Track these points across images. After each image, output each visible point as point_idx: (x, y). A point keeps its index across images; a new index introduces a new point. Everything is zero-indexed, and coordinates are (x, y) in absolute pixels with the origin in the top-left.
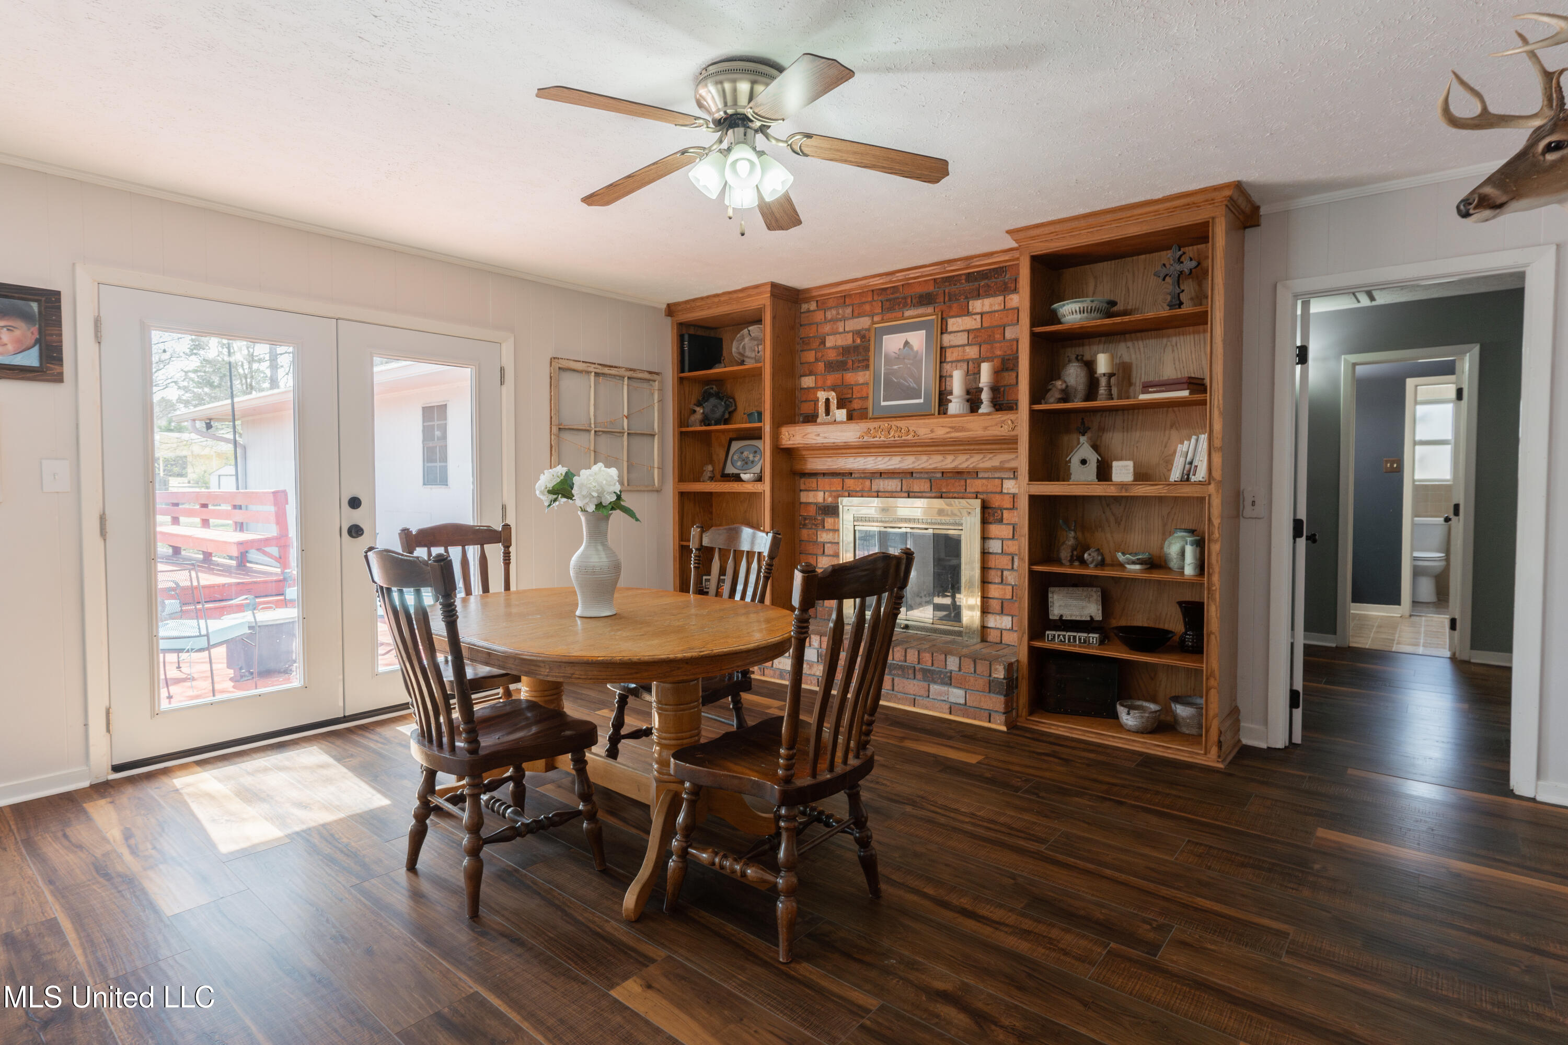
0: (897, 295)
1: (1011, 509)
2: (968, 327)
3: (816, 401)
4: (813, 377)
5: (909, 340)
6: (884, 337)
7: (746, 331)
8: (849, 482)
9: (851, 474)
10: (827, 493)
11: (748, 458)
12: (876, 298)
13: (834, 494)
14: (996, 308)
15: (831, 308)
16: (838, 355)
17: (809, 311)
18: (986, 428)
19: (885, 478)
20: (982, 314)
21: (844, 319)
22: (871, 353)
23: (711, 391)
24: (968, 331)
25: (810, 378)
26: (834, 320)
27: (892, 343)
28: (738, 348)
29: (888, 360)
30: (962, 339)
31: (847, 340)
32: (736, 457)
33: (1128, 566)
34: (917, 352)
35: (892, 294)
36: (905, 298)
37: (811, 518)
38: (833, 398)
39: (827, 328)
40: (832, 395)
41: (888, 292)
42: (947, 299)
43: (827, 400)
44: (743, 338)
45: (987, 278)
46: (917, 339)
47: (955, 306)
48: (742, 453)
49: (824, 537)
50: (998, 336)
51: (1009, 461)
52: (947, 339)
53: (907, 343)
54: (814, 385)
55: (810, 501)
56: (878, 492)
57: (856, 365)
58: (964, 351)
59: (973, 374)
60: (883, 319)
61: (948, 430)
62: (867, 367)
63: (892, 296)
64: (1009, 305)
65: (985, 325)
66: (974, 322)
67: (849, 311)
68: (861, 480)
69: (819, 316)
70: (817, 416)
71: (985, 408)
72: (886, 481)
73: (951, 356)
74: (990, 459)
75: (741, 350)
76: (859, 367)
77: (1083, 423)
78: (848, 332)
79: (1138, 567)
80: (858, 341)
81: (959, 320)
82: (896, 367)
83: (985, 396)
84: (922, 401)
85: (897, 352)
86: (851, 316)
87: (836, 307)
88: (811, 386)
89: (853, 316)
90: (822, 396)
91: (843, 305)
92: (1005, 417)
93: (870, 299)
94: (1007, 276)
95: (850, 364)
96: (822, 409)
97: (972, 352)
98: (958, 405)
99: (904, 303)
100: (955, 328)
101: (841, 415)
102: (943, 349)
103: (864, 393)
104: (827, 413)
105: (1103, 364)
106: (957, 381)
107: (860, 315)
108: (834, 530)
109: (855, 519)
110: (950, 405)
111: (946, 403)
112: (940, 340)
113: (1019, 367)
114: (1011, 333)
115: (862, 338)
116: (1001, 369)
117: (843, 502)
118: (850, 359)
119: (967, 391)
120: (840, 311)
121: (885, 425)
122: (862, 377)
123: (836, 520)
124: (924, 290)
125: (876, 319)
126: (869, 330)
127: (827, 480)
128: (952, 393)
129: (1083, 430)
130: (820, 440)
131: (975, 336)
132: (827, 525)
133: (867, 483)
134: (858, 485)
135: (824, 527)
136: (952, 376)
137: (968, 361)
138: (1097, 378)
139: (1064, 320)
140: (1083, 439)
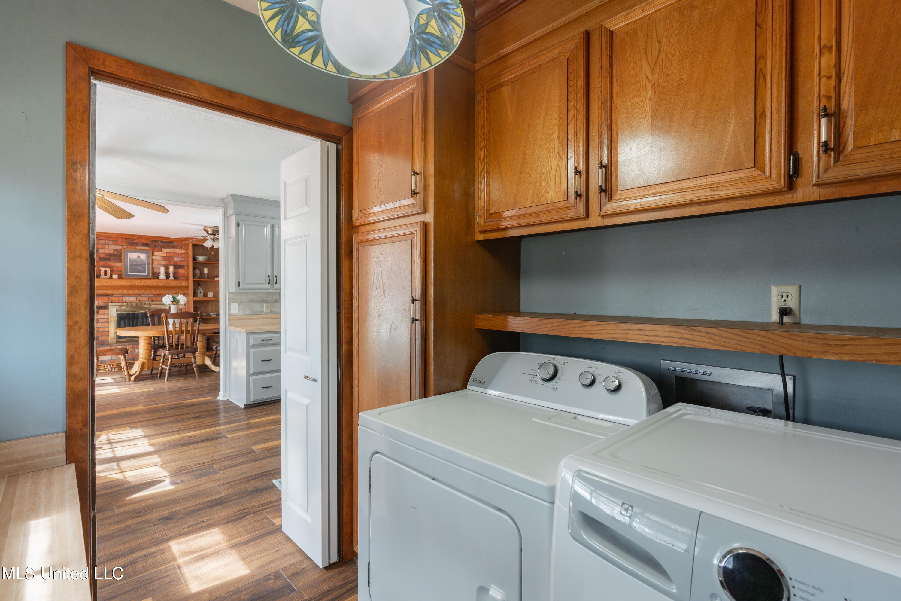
0: (134, 242)
2: (162, 255)
3: (100, 270)
5: (140, 256)
6: (129, 253)
8: (112, 298)
9: (113, 295)
12: (124, 240)
13: (105, 302)
14: (171, 252)
15: (101, 240)
16: (106, 256)
18: (176, 284)
19: (129, 296)
20: (166, 252)
21: (108, 244)
22: (123, 257)
26: (104, 244)
27: (132, 256)
29: (130, 260)
30: (160, 258)
31: (111, 252)
33: (212, 316)
34: (143, 259)
36: (137, 243)
39: (100, 246)
40: (108, 270)
41: (130, 240)
42: (154, 246)
43: (105, 272)
45: (168, 244)
46: (143, 256)
47: (157, 249)
49: (99, 317)
50: (172, 259)
51: (179, 292)
52: (154, 258)
53: (138, 257)
56: (126, 301)
58: (160, 262)
59: (167, 269)
60: (127, 247)
61: (164, 284)
62: (121, 261)
63: (131, 242)
64: (175, 252)
65: (167, 256)
67: (111, 242)
68: (117, 297)
70: (100, 276)
71: (171, 278)
72: (130, 298)
73: (155, 262)
76: (116, 261)
77: (199, 283)
78: (110, 249)
80: (116, 253)
81: (158, 253)
82: (134, 263)
83: (171, 275)
84: (146, 274)
85: (135, 258)
87: (105, 240)
89: (113, 244)
90: (103, 270)
91: (108, 240)
92: (182, 281)
93: (121, 240)
94: (175, 244)
95: (112, 259)
96: (102, 273)
97: (164, 262)
98: (162, 276)
99: (137, 244)
100: (157, 255)
101: (115, 276)
102: (153, 260)
103: (119, 269)
104: (105, 275)
105: (206, 271)
106: (162, 270)
107: (116, 244)
108: (104, 314)
109: (117, 311)
110: (160, 277)
111: (156, 276)
112: (152, 258)
113: (188, 268)
114: (176, 259)
115: (118, 252)
116: (175, 268)
117: (110, 304)
118: (112, 258)
119: (165, 273)
120: (107, 242)
121: (140, 281)
122: (118, 264)
123: (105, 311)
124: (145, 242)
125: (124, 247)
126: (121, 250)
127: (100, 297)
128: (160, 273)
129: (199, 285)
130: (108, 284)
131: (164, 258)
132: (100, 312)
133: (121, 298)
134: (117, 299)
135: (98, 313)
136: (159, 268)
137: (161, 264)
138: (204, 274)
139: (198, 260)
140: (199, 287)
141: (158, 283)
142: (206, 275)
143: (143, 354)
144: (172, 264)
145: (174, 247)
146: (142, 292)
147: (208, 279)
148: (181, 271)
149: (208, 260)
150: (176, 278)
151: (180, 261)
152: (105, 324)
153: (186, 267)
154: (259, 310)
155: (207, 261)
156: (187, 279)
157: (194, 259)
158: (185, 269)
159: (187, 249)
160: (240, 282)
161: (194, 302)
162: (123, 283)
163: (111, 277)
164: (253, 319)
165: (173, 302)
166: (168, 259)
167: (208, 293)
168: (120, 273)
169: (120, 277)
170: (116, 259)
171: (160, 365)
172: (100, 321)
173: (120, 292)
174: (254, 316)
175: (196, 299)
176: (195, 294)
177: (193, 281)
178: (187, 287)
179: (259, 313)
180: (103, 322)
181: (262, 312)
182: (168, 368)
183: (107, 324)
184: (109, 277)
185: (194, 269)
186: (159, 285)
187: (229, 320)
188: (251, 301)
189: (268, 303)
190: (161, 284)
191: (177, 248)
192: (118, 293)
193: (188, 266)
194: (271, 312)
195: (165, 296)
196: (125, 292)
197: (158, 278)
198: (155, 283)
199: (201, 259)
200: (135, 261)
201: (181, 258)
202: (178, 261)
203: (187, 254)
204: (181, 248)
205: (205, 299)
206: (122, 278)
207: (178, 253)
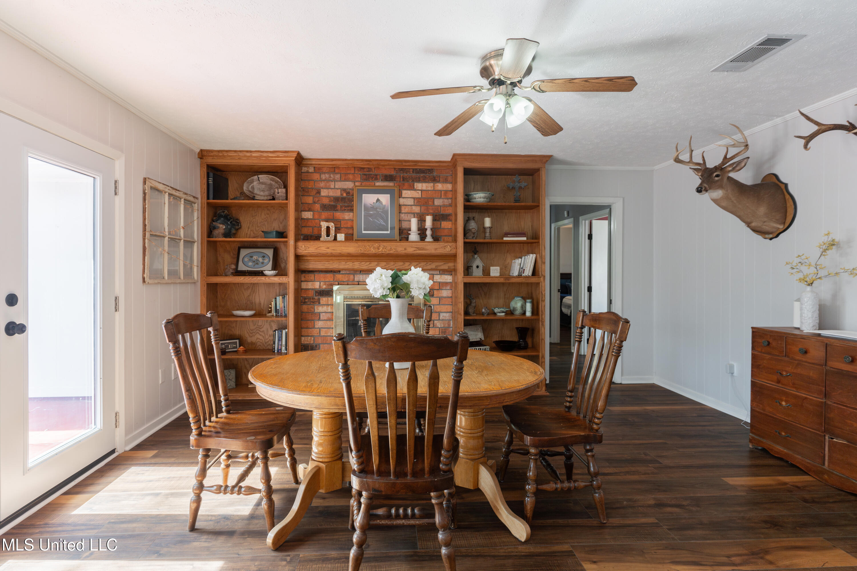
0: (371, 173)
1: (438, 290)
2: (414, 196)
3: (320, 227)
4: (312, 213)
5: (379, 199)
6: (363, 195)
7: (256, 177)
8: (339, 276)
9: (340, 271)
10: (322, 283)
11: (257, 260)
12: (356, 172)
13: (327, 283)
14: (430, 189)
15: (325, 173)
16: (330, 201)
17: (308, 172)
18: (436, 249)
19: (363, 274)
20: (422, 191)
21: (335, 181)
22: (355, 203)
23: (222, 214)
24: (414, 198)
25: (309, 213)
26: (327, 181)
27: (369, 199)
28: (248, 188)
29: (366, 208)
30: (411, 202)
31: (338, 194)
32: (246, 259)
33: (498, 314)
34: (385, 206)
35: (368, 171)
36: (376, 175)
37: (309, 298)
38: (332, 227)
39: (322, 184)
40: (332, 225)
41: (365, 170)
42: (402, 180)
43: (328, 228)
44: (252, 182)
45: (424, 173)
46: (385, 199)
47: (406, 184)
48: (252, 257)
49: (319, 309)
50: (430, 203)
51: (440, 265)
52: (402, 201)
53: (378, 200)
54: (312, 217)
55: (309, 288)
56: (358, 282)
57: (343, 208)
58: (412, 208)
59: (422, 220)
60: (361, 185)
61: (415, 249)
62: (352, 210)
63: (367, 173)
64: (436, 188)
65: (423, 196)
66: (417, 194)
67: (338, 176)
68: (347, 275)
69: (316, 176)
70: (322, 237)
71: (429, 239)
73: (404, 210)
74: (430, 264)
75: (250, 189)
76: (345, 210)
77: (475, 249)
78: (337, 189)
79: (503, 314)
80: (345, 195)
81: (409, 192)
82: (371, 212)
83: (429, 233)
84: (389, 232)
85: (372, 204)
86: (339, 179)
87: (329, 173)
88: (310, 217)
89: (341, 180)
90: (324, 225)
91: (334, 172)
92: (446, 244)
93: (353, 172)
94: (435, 174)
95: (339, 207)
96: (324, 233)
97: (417, 209)
98: (414, 236)
99: (376, 178)
100: (407, 196)
101: (341, 237)
102: (400, 206)
103: (349, 225)
104: (328, 235)
105: (487, 222)
106: (414, 224)
107: (346, 180)
108: (328, 305)
109: (345, 298)
110: (410, 236)
111: (403, 235)
112: (398, 201)
113: (456, 220)
114: (438, 202)
115: (348, 193)
116: (434, 220)
117: (335, 288)
118: (339, 204)
119: (419, 229)
120: (332, 176)
121: (376, 245)
122: (347, 216)
123: (329, 299)
124: (388, 173)
125: (357, 184)
126: (353, 189)
127: (322, 275)
128: (410, 230)
129: (475, 251)
130: (329, 251)
131: (418, 201)
132: (322, 302)
133: (352, 277)
134: (345, 278)
135: (319, 303)
136: (410, 221)
137: (414, 214)
138: (484, 228)
139: (473, 200)
140: (476, 256)
141: (405, 249)
142: (488, 231)
144: (431, 211)
145: (434, 180)
147: (491, 239)
148: (446, 225)
149: (491, 199)
150: (436, 239)
151: (444, 206)
152: (329, 323)
153: (453, 218)
155: (489, 202)
156: (455, 240)
157: (467, 198)
158: (450, 220)
159: (454, 183)
161: (466, 285)
162: (352, 248)
163: (335, 239)
165: (394, 288)
166: (424, 202)
167: (491, 268)
168: (350, 232)
169: (349, 238)
170: (346, 206)
172: (321, 317)
173: (350, 265)
175: (469, 280)
176: (468, 270)
177: (465, 243)
178: (453, 257)
180: (325, 318)
183: (331, 322)
184: (333, 238)
185: (467, 221)
186: (406, 252)
190: (410, 250)
191: (439, 182)
192: (346, 267)
193: (456, 215)
197: (407, 239)
198: (400, 248)
199: (479, 197)
200: (373, 208)
201: (446, 201)
202: (440, 206)
203: (454, 191)
204: (446, 181)
205: (487, 280)
206: (353, 240)
207: (441, 191)
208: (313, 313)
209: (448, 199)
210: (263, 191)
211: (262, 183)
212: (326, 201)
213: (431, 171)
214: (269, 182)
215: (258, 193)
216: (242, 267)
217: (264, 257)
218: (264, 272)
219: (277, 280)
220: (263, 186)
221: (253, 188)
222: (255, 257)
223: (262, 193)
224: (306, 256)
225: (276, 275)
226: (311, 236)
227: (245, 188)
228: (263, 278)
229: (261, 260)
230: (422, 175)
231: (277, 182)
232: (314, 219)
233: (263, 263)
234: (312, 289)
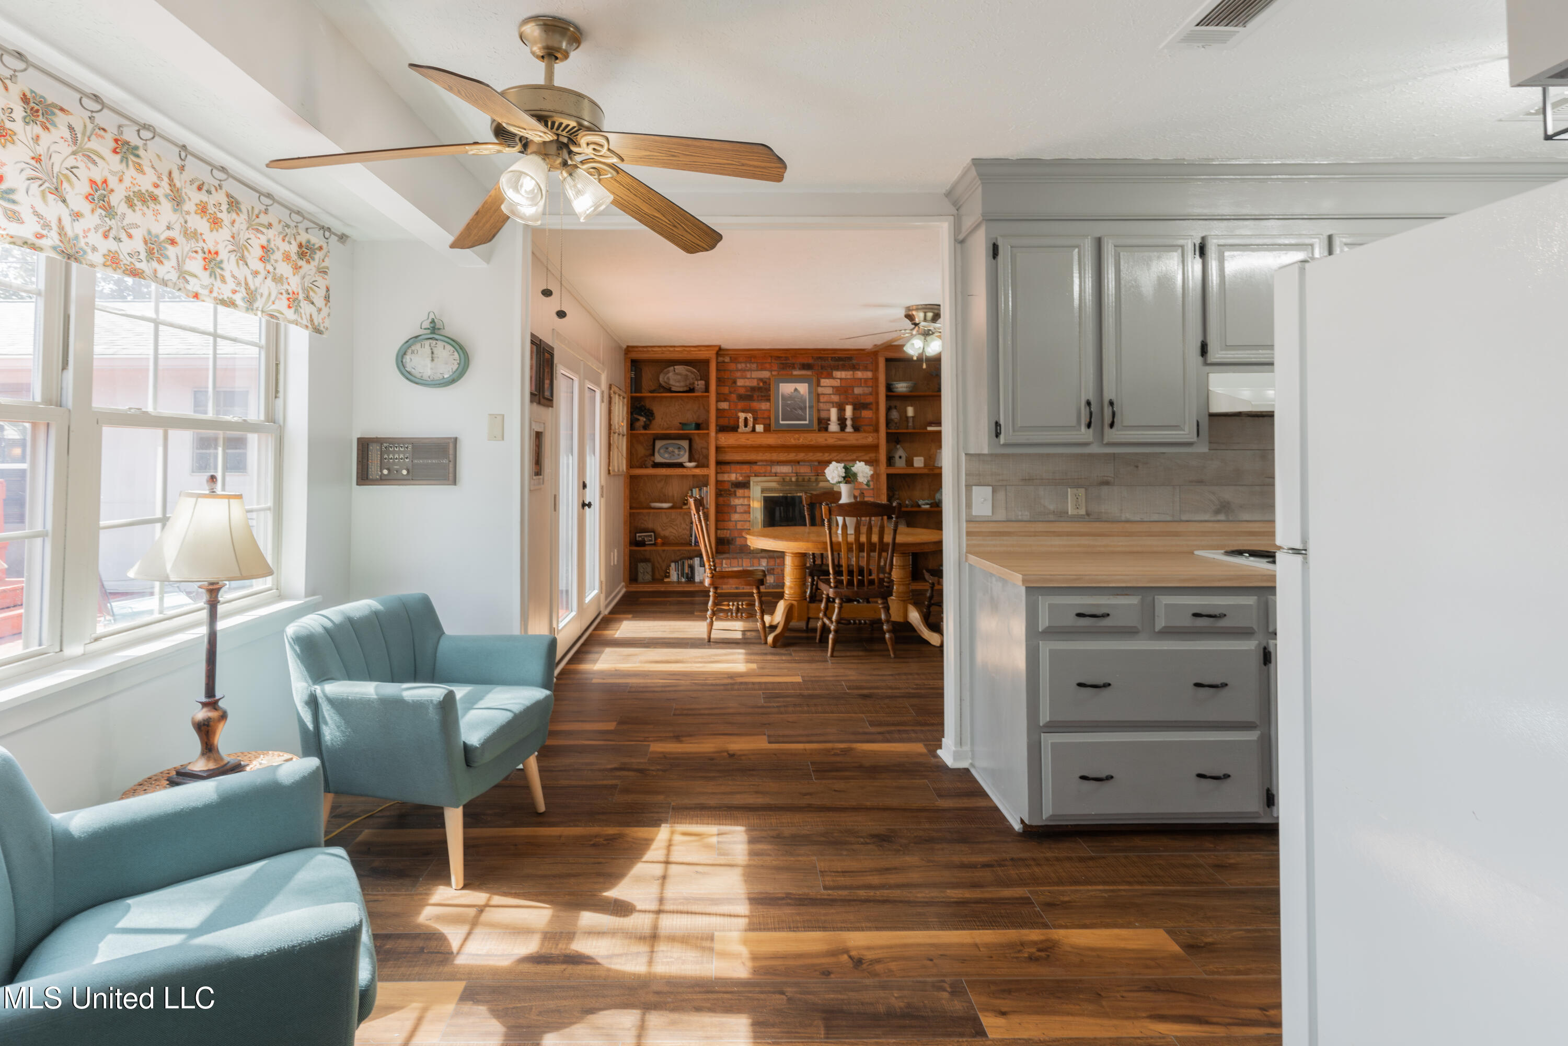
0: (789, 362)
2: (833, 385)
3: (738, 418)
4: (731, 404)
5: (797, 388)
6: (781, 384)
7: (672, 368)
8: (756, 468)
9: (757, 463)
10: (740, 475)
11: (673, 452)
12: (774, 361)
13: (744, 476)
14: (849, 377)
15: (741, 363)
16: (746, 391)
17: (724, 362)
18: (857, 440)
19: (780, 465)
20: (841, 379)
21: (751, 370)
22: (772, 393)
23: (642, 407)
24: (832, 387)
25: (728, 403)
26: (743, 370)
27: (786, 388)
28: (663, 377)
29: (784, 398)
30: (829, 391)
31: (754, 383)
32: (662, 451)
33: (923, 506)
34: (803, 395)
35: (785, 361)
36: (794, 364)
37: (730, 491)
38: (750, 418)
39: (738, 374)
40: (749, 416)
41: (782, 359)
42: (820, 368)
43: (746, 419)
44: (668, 372)
45: (843, 361)
46: (803, 388)
47: (825, 373)
48: (667, 448)
49: (736, 502)
50: (850, 391)
51: (862, 456)
52: (820, 390)
53: (796, 390)
55: (725, 480)
56: (776, 473)
57: (760, 398)
58: (831, 398)
59: (841, 410)
60: (778, 373)
61: (836, 440)
62: (769, 400)
65: (843, 385)
66: (836, 383)
67: (754, 366)
68: (764, 467)
69: (732, 366)
70: (738, 427)
71: (849, 429)
72: (782, 467)
73: (822, 399)
74: (850, 456)
75: (665, 379)
76: (762, 399)
77: (898, 439)
78: (754, 379)
79: (927, 506)
80: (761, 384)
81: (827, 381)
82: (789, 402)
83: (849, 423)
84: (807, 422)
85: (790, 393)
86: (755, 369)
87: (746, 362)
88: (726, 408)
89: (757, 370)
90: (742, 416)
91: (751, 362)
92: (867, 435)
93: (770, 361)
94: (854, 362)
95: (756, 397)
96: (741, 424)
97: (836, 398)
98: (834, 427)
99: (793, 367)
100: (825, 384)
101: (760, 428)
102: (818, 395)
103: (766, 416)
104: (746, 426)
105: (910, 411)
106: (834, 413)
107: (762, 369)
108: (744, 497)
109: (763, 491)
110: (829, 426)
111: (823, 425)
112: (816, 390)
113: (877, 409)
114: (857, 391)
115: (765, 383)
116: (854, 409)
117: (753, 480)
118: (756, 394)
119: (839, 420)
120: (748, 365)
121: (797, 436)
122: (764, 406)
123: (746, 490)
124: (806, 362)
125: (774, 373)
126: (769, 379)
127: (738, 466)
128: (829, 420)
129: (898, 442)
130: (749, 443)
131: (837, 390)
132: (738, 494)
133: (769, 468)
134: (762, 470)
135: (735, 495)
136: (829, 410)
137: (833, 403)
138: (907, 418)
139: (895, 390)
140: (898, 446)
141: (826, 440)
142: (911, 420)
143: (791, 588)
144: (851, 400)
145: (854, 368)
146: (801, 456)
147: (915, 428)
148: (866, 414)
149: (914, 388)
150: (856, 429)
151: (865, 394)
152: (745, 516)
153: (874, 407)
154: (1052, 507)
155: (911, 392)
156: (877, 430)
157: (889, 388)
158: (871, 409)
159: (875, 370)
160: (1002, 422)
161: (889, 476)
162: (771, 440)
163: (754, 430)
164: (1035, 534)
165: (844, 478)
166: (843, 390)
167: (915, 459)
168: (767, 422)
169: (767, 429)
170: (762, 396)
171: (821, 615)
172: (738, 510)
173: (767, 456)
174: (1040, 527)
175: (892, 471)
176: (890, 461)
177: (887, 433)
178: (875, 447)
179: (1052, 517)
180: (742, 511)
181: (1062, 515)
182: (832, 627)
183: (748, 515)
184: (751, 429)
185: (889, 409)
186: (827, 442)
187: (969, 534)
188: (1028, 480)
189: (1078, 486)
190: (831, 441)
191: (858, 369)
192: (764, 458)
193: (877, 403)
194: (1088, 514)
195: (831, 465)
196: (775, 456)
197: (826, 429)
198: (820, 439)
199: (902, 387)
200: (791, 397)
201: (866, 389)
202: (860, 395)
203: (875, 379)
204: (866, 369)
205: (910, 471)
206: (770, 431)
207: (861, 379)
208: (729, 506)
209: (868, 387)
210: (679, 382)
211: (677, 374)
212: (742, 391)
213: (850, 359)
214: (685, 372)
215: (674, 384)
216: (658, 459)
217: (679, 448)
218: (685, 464)
219: (698, 471)
220: (679, 377)
221: (668, 379)
222: (671, 449)
223: (677, 384)
224: (724, 448)
225: (696, 467)
226: (727, 427)
227: (661, 379)
228: (685, 470)
229: (676, 451)
230: (841, 363)
231: (692, 372)
232: (730, 409)
233: (679, 455)
234: (728, 481)
